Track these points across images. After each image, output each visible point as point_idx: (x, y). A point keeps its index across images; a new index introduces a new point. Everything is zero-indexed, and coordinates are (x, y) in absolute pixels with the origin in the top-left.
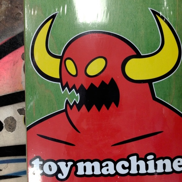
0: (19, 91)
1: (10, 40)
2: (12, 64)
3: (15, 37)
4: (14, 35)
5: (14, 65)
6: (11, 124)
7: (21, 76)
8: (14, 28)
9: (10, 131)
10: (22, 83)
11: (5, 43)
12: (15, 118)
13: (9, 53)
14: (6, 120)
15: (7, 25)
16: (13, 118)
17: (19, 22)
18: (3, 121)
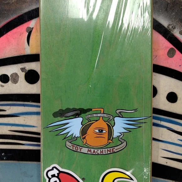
0: (23, 55)
1: (19, 17)
2: (19, 35)
3: (22, 15)
4: (22, 13)
5: (20, 35)
6: (15, 78)
7: (25, 44)
8: (22, 8)
9: (14, 83)
10: (25, 49)
11: (15, 19)
12: (18, 74)
13: (17, 26)
14: (12, 75)
15: (17, 6)
16: (17, 74)
17: (26, 4)
18: (9, 76)
